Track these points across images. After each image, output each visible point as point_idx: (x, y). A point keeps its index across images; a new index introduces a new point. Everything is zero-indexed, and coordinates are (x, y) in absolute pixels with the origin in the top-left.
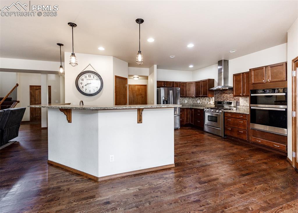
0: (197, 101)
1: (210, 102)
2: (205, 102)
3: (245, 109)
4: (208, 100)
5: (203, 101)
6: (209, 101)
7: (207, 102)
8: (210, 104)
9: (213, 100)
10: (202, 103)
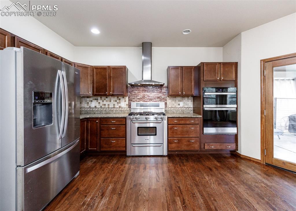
0: (90, 103)
1: (119, 105)
2: (109, 105)
3: (174, 111)
4: (116, 101)
5: (105, 102)
6: (118, 103)
7: (114, 105)
8: (120, 107)
9: (125, 101)
10: (103, 107)
